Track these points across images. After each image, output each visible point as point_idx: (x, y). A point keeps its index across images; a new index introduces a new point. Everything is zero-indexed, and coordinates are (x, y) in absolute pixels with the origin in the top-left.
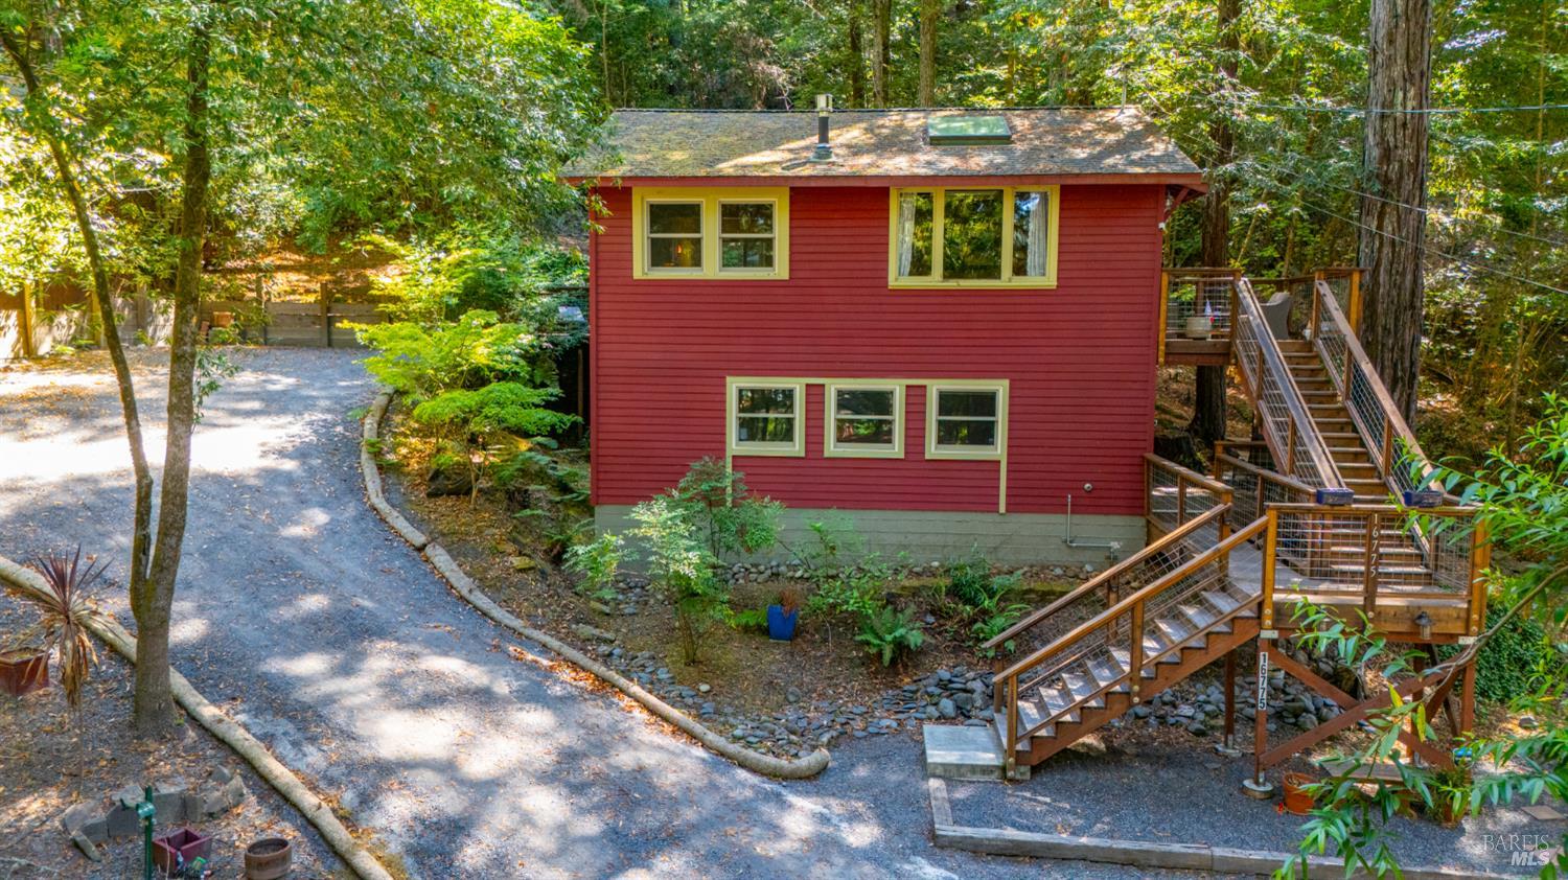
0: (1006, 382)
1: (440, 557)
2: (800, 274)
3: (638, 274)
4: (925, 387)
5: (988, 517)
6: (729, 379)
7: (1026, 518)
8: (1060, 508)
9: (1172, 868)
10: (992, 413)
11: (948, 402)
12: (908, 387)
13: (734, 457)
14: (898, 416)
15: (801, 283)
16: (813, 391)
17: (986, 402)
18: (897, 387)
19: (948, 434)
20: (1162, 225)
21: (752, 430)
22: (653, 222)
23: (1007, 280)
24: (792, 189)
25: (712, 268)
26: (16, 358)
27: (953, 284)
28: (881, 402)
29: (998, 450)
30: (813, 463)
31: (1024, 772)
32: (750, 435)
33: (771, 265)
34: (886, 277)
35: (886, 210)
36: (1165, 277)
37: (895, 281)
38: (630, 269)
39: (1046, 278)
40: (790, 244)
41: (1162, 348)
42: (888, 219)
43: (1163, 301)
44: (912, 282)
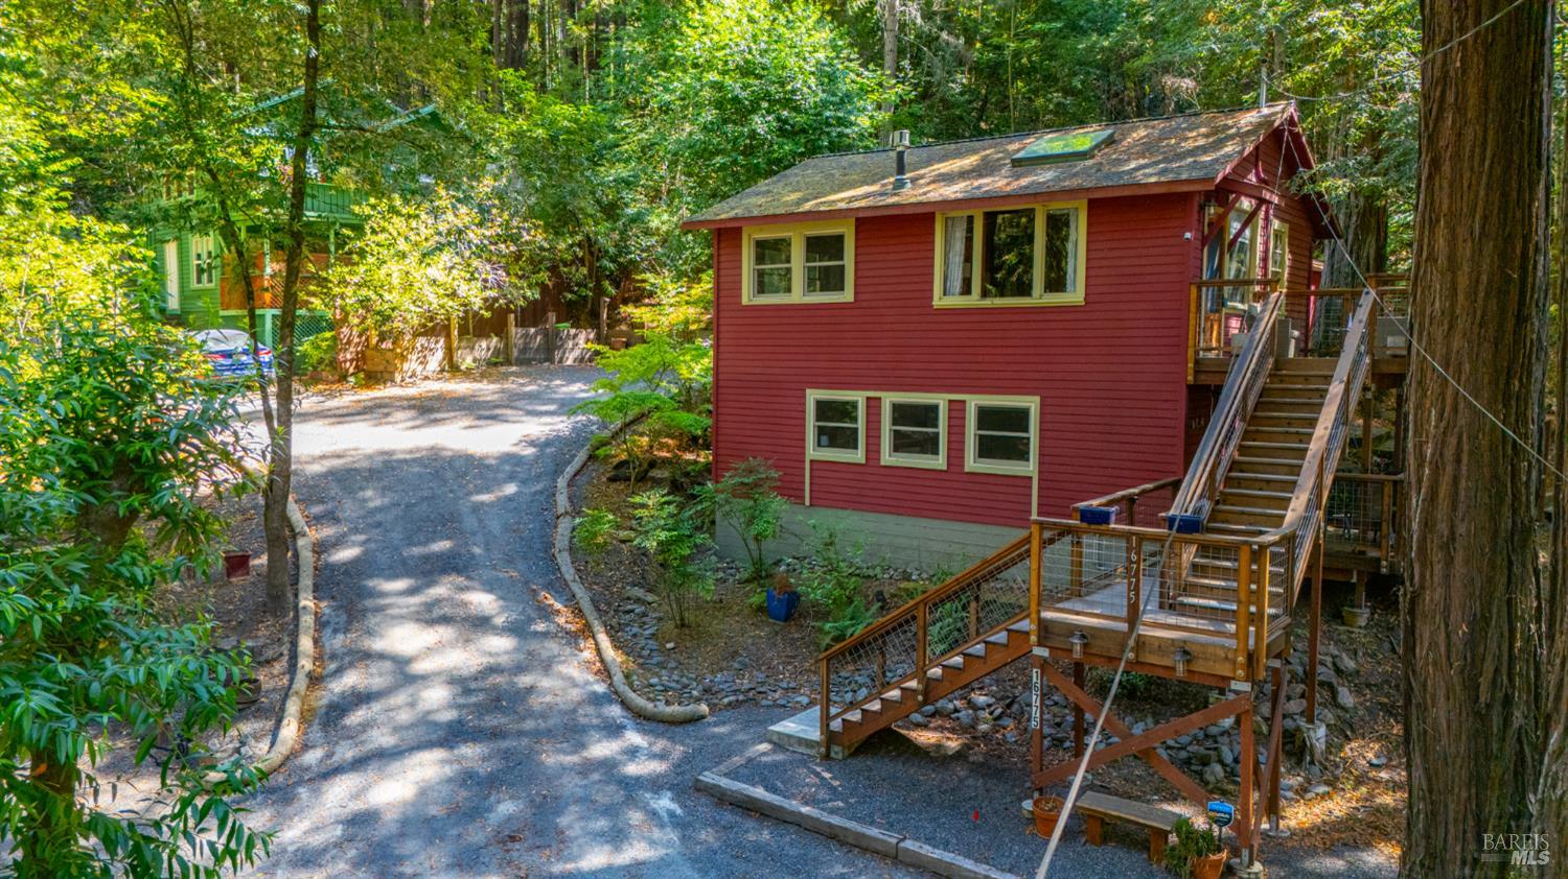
0: (1037, 399)
2: (864, 297)
3: (745, 301)
4: (964, 402)
6: (808, 391)
10: (1028, 429)
11: (987, 417)
12: (951, 401)
13: (812, 461)
14: (942, 428)
15: (865, 304)
16: (872, 403)
17: (1019, 418)
18: (940, 400)
19: (987, 449)
20: (1188, 235)
21: (829, 437)
22: (757, 255)
23: (1039, 297)
24: (857, 219)
25: (798, 295)
26: (442, 371)
27: (988, 303)
28: (928, 415)
29: (1030, 468)
30: (870, 470)
31: (837, 752)
32: (824, 439)
33: (842, 289)
34: (931, 298)
35: (932, 233)
36: (1194, 290)
37: (939, 301)
38: (740, 296)
39: (1075, 294)
40: (856, 270)
41: (1191, 365)
42: (933, 242)
43: (1192, 315)
44: (956, 301)
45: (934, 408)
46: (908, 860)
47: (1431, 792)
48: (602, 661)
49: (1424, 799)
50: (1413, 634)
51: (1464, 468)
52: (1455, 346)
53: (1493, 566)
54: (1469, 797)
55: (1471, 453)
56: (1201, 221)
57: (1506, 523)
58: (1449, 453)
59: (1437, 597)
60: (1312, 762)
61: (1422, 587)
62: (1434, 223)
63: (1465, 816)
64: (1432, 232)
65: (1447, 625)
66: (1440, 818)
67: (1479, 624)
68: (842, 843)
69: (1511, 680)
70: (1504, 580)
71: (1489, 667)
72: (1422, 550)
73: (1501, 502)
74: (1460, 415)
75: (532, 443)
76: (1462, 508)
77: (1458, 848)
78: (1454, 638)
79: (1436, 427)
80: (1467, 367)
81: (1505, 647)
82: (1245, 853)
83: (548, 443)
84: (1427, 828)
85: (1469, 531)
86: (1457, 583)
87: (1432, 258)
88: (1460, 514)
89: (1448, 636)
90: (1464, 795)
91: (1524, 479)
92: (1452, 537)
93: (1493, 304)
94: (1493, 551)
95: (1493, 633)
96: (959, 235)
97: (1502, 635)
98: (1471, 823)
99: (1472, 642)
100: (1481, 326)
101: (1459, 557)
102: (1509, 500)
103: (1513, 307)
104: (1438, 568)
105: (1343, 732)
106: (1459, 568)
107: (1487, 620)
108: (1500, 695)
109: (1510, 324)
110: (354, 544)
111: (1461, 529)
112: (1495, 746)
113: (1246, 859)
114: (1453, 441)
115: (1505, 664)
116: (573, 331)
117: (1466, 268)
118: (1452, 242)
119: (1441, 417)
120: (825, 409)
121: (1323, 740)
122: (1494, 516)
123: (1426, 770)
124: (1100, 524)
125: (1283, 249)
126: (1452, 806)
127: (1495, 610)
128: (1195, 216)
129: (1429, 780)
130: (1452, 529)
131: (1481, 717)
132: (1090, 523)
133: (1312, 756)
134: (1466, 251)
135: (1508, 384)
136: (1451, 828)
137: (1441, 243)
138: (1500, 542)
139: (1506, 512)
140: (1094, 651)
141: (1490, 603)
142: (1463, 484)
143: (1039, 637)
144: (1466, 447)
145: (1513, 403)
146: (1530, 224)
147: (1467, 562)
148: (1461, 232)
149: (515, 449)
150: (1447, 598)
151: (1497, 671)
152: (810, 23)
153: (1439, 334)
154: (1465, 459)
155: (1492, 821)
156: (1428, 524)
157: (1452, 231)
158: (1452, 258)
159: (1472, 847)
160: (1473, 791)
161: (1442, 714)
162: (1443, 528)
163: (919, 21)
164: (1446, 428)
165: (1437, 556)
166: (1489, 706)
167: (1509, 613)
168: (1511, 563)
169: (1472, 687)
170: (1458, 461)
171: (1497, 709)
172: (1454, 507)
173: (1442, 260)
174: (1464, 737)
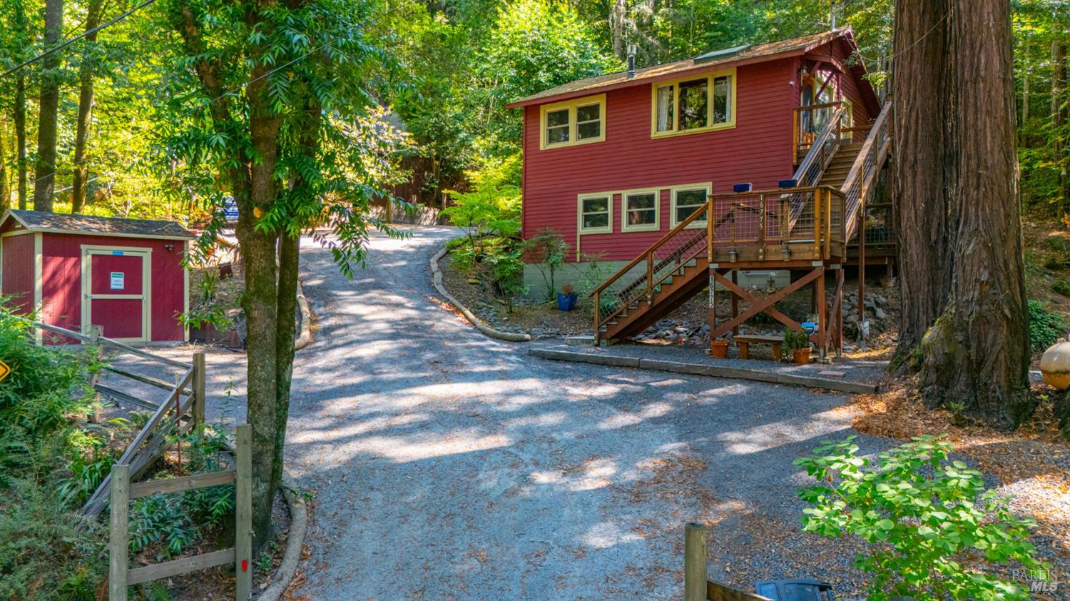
0: (711, 183)
2: (611, 138)
3: (542, 148)
4: (669, 190)
6: (579, 196)
9: (621, 366)
10: (704, 202)
11: (682, 197)
12: (661, 191)
13: (581, 236)
14: (657, 208)
15: (611, 142)
16: (617, 198)
17: (701, 196)
18: (655, 191)
19: (683, 216)
20: (791, 83)
21: (591, 221)
22: (549, 120)
23: (711, 126)
24: (607, 92)
25: (573, 140)
27: (682, 132)
28: (649, 200)
30: (615, 236)
32: (588, 223)
33: (598, 135)
34: (650, 134)
35: (650, 98)
36: (795, 113)
37: (654, 134)
38: (539, 146)
39: (731, 122)
40: (607, 123)
41: (795, 154)
42: (650, 102)
43: (795, 127)
44: (665, 133)
45: (652, 196)
46: (645, 367)
47: (910, 293)
48: (469, 320)
49: (907, 298)
50: (899, 215)
51: (920, 127)
52: (914, 67)
53: (935, 173)
54: (929, 290)
55: (923, 118)
56: (798, 78)
57: (941, 152)
58: (912, 121)
59: (909, 193)
60: (861, 339)
61: (903, 190)
62: (902, 11)
63: (927, 301)
64: (901, 15)
65: (915, 206)
66: (916, 304)
67: (930, 203)
68: (609, 366)
69: (947, 230)
70: (941, 179)
71: (935, 224)
72: (902, 172)
73: (938, 140)
74: (917, 100)
75: (412, 247)
76: (919, 146)
77: (925, 318)
78: (919, 212)
79: (907, 109)
80: (920, 77)
81: (943, 213)
82: (822, 351)
83: (421, 247)
84: (910, 311)
85: (923, 156)
86: (918, 185)
87: (901, 28)
88: (919, 149)
89: (916, 213)
90: (926, 289)
91: (950, 131)
92: (916, 162)
93: (930, 45)
94: (935, 166)
95: (937, 207)
96: (665, 98)
97: (941, 207)
98: (930, 303)
99: (928, 211)
100: (925, 56)
101: (919, 170)
102: (942, 139)
103: (940, 46)
104: (909, 179)
105: (878, 329)
106: (919, 178)
107: (933, 200)
108: (941, 237)
109: (939, 54)
110: (320, 279)
111: (920, 157)
112: (940, 262)
113: (822, 354)
114: (914, 114)
115: (944, 221)
116: (426, 208)
117: (917, 29)
118: (910, 18)
119: (908, 103)
120: (588, 205)
121: (867, 329)
122: (935, 148)
123: (908, 282)
124: (744, 191)
125: (849, 115)
126: (921, 297)
127: (937, 194)
128: (795, 74)
129: (909, 287)
130: (915, 158)
131: (933, 248)
132: (739, 192)
133: (862, 336)
134: (917, 21)
135: (939, 83)
136: (921, 309)
137: (906, 20)
138: (939, 160)
139: (941, 146)
140: (742, 260)
141: (934, 192)
142: (920, 134)
143: (713, 258)
144: (920, 116)
145: (942, 92)
146: (947, 7)
147: (923, 172)
148: (914, 12)
149: (403, 249)
150: (914, 194)
151: (939, 225)
152: (573, 19)
153: (906, 64)
154: (920, 121)
155: (940, 300)
156: (904, 159)
157: (910, 12)
158: (910, 25)
159: (931, 315)
160: (931, 287)
161: (914, 252)
162: (911, 158)
163: (635, 28)
164: (911, 108)
165: (908, 172)
166: (936, 242)
167: (945, 197)
168: (944, 172)
169: (928, 233)
170: (917, 124)
171: (940, 245)
172: (916, 146)
173: (906, 27)
174: (925, 260)
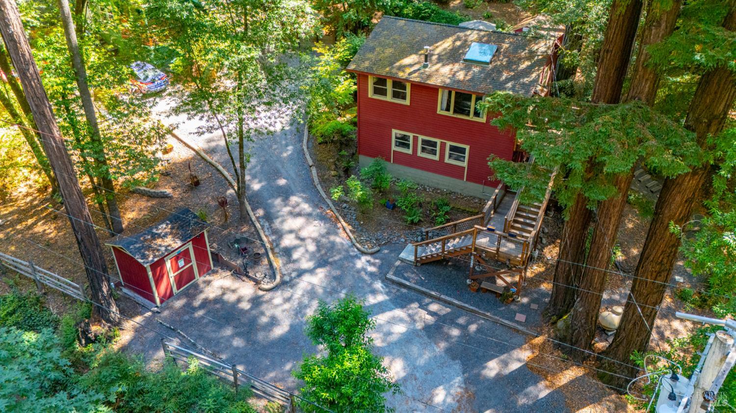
0: (469, 146)
1: (314, 171)
2: (413, 104)
3: (370, 96)
4: (446, 143)
5: (461, 181)
6: (393, 130)
7: (472, 184)
8: (481, 183)
10: (464, 153)
11: (453, 148)
12: (441, 142)
13: (394, 150)
14: (438, 149)
15: (413, 107)
16: (415, 137)
17: (463, 151)
18: (438, 141)
23: (472, 118)
24: (412, 84)
25: (389, 98)
28: (434, 144)
29: (465, 164)
30: (414, 156)
31: (419, 264)
32: (398, 145)
33: (406, 100)
34: (436, 110)
35: (437, 94)
37: (439, 112)
38: (367, 94)
39: (483, 119)
40: (411, 95)
41: (515, 146)
44: (445, 113)
45: (436, 143)
46: (442, 300)
48: (346, 232)
68: (426, 295)
96: (447, 95)
